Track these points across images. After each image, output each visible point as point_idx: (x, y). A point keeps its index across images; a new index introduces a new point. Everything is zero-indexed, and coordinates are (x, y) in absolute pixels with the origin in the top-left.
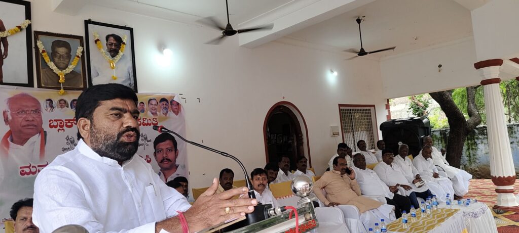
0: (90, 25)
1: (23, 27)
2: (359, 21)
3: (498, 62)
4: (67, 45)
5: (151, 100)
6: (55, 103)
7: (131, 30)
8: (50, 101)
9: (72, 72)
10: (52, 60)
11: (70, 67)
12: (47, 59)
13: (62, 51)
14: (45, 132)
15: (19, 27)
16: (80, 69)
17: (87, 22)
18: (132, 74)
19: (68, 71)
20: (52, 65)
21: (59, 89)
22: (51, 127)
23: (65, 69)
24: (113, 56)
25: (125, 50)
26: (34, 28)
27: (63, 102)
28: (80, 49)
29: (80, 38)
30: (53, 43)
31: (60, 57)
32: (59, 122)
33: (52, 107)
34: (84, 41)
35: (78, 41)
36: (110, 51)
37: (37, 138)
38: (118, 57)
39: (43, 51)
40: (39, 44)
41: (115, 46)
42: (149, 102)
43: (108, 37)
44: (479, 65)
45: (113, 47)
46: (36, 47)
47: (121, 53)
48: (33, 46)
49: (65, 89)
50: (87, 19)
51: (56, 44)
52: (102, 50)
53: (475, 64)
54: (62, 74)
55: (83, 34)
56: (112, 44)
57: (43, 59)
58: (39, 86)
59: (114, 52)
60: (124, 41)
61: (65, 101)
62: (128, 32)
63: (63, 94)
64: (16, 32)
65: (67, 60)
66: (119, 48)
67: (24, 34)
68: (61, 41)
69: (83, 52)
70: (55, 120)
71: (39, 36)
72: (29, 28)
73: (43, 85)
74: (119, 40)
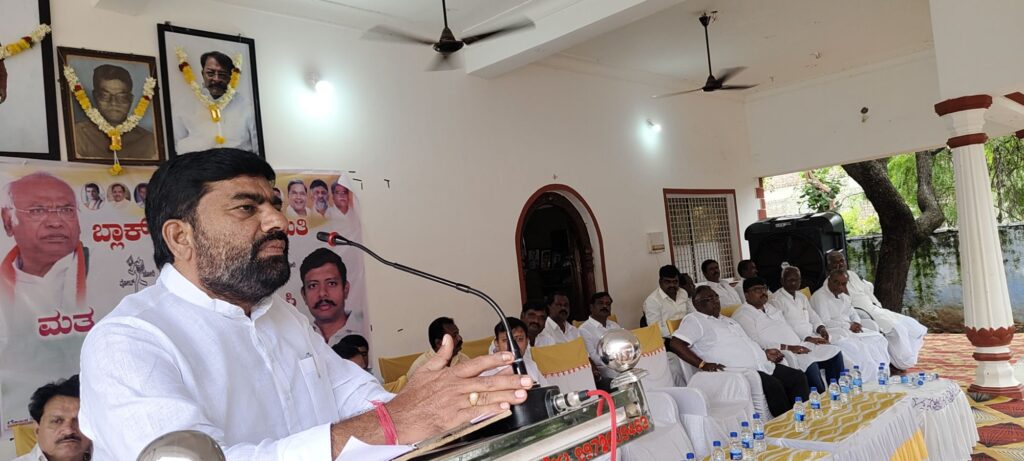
0: (167, 34)
1: (37, 39)
2: (704, 21)
3: (982, 101)
4: (123, 76)
5: (292, 183)
6: (104, 191)
7: (251, 43)
8: (94, 187)
9: (136, 130)
10: (95, 104)
11: (131, 118)
12: (85, 103)
13: (114, 86)
14: (86, 249)
15: (28, 39)
16: (151, 123)
17: (163, 29)
18: (254, 132)
19: (127, 126)
20: (94, 115)
21: (111, 162)
22: (97, 239)
23: (121, 122)
24: (216, 97)
25: (240, 85)
26: (57, 42)
27: (118, 189)
28: (150, 83)
29: (150, 60)
30: (96, 70)
31: (110, 100)
32: (112, 229)
33: (97, 199)
34: (158, 65)
35: (146, 66)
36: (210, 86)
37: (69, 262)
38: (226, 98)
39: (78, 88)
40: (68, 72)
41: (219, 76)
42: (289, 188)
43: (204, 59)
44: (944, 108)
45: (216, 78)
46: (63, 79)
47: (231, 91)
48: (57, 76)
49: (122, 163)
50: (163, 23)
51: (102, 74)
52: (194, 84)
53: (936, 106)
54: (115, 133)
55: (154, 52)
56: (212, 72)
57: (77, 102)
58: (72, 158)
59: (218, 88)
60: (238, 66)
61: (123, 188)
62: (245, 47)
63: (119, 174)
64: (22, 49)
65: (125, 105)
66: (228, 80)
67: (37, 52)
68: (112, 67)
69: (156, 89)
70: (105, 226)
71: (69, 57)
72: (47, 41)
73: (78, 156)
74: (226, 63)
